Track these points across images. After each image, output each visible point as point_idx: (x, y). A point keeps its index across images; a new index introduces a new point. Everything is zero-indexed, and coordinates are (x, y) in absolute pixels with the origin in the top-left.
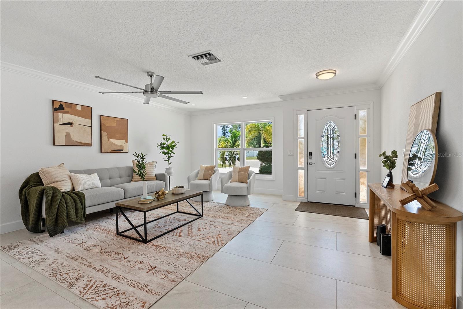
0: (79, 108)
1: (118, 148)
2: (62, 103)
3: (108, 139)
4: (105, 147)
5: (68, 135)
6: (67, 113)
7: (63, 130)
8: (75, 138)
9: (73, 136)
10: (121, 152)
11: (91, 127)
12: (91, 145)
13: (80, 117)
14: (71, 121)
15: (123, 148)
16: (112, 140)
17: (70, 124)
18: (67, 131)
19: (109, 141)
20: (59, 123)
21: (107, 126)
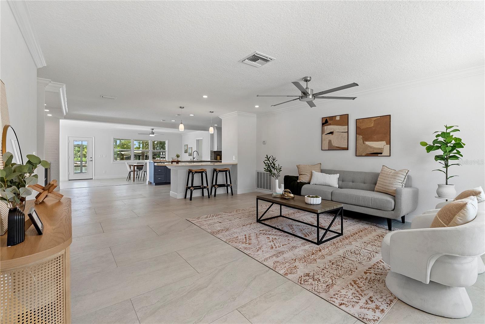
0: (338, 118)
1: (375, 152)
2: (327, 118)
3: (363, 142)
4: (360, 150)
5: (330, 142)
6: (330, 124)
7: (327, 138)
8: (335, 144)
9: (333, 142)
10: (379, 155)
11: (348, 132)
12: (347, 149)
13: (338, 125)
14: (332, 131)
15: (382, 151)
16: (367, 143)
17: (332, 133)
18: (329, 139)
19: (364, 144)
20: (324, 134)
21: (363, 129)
